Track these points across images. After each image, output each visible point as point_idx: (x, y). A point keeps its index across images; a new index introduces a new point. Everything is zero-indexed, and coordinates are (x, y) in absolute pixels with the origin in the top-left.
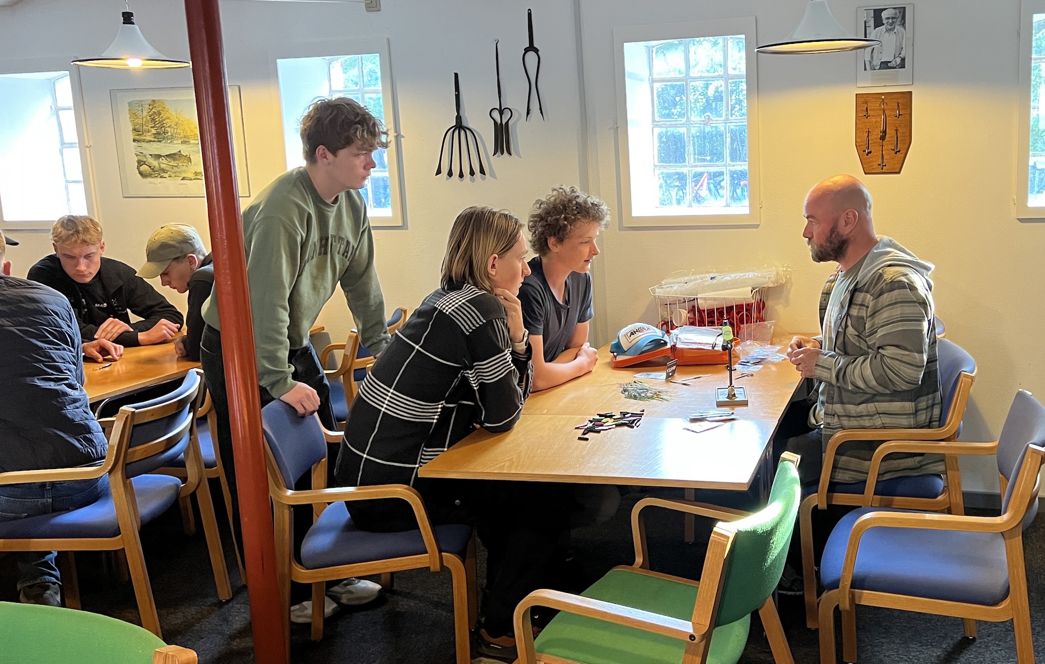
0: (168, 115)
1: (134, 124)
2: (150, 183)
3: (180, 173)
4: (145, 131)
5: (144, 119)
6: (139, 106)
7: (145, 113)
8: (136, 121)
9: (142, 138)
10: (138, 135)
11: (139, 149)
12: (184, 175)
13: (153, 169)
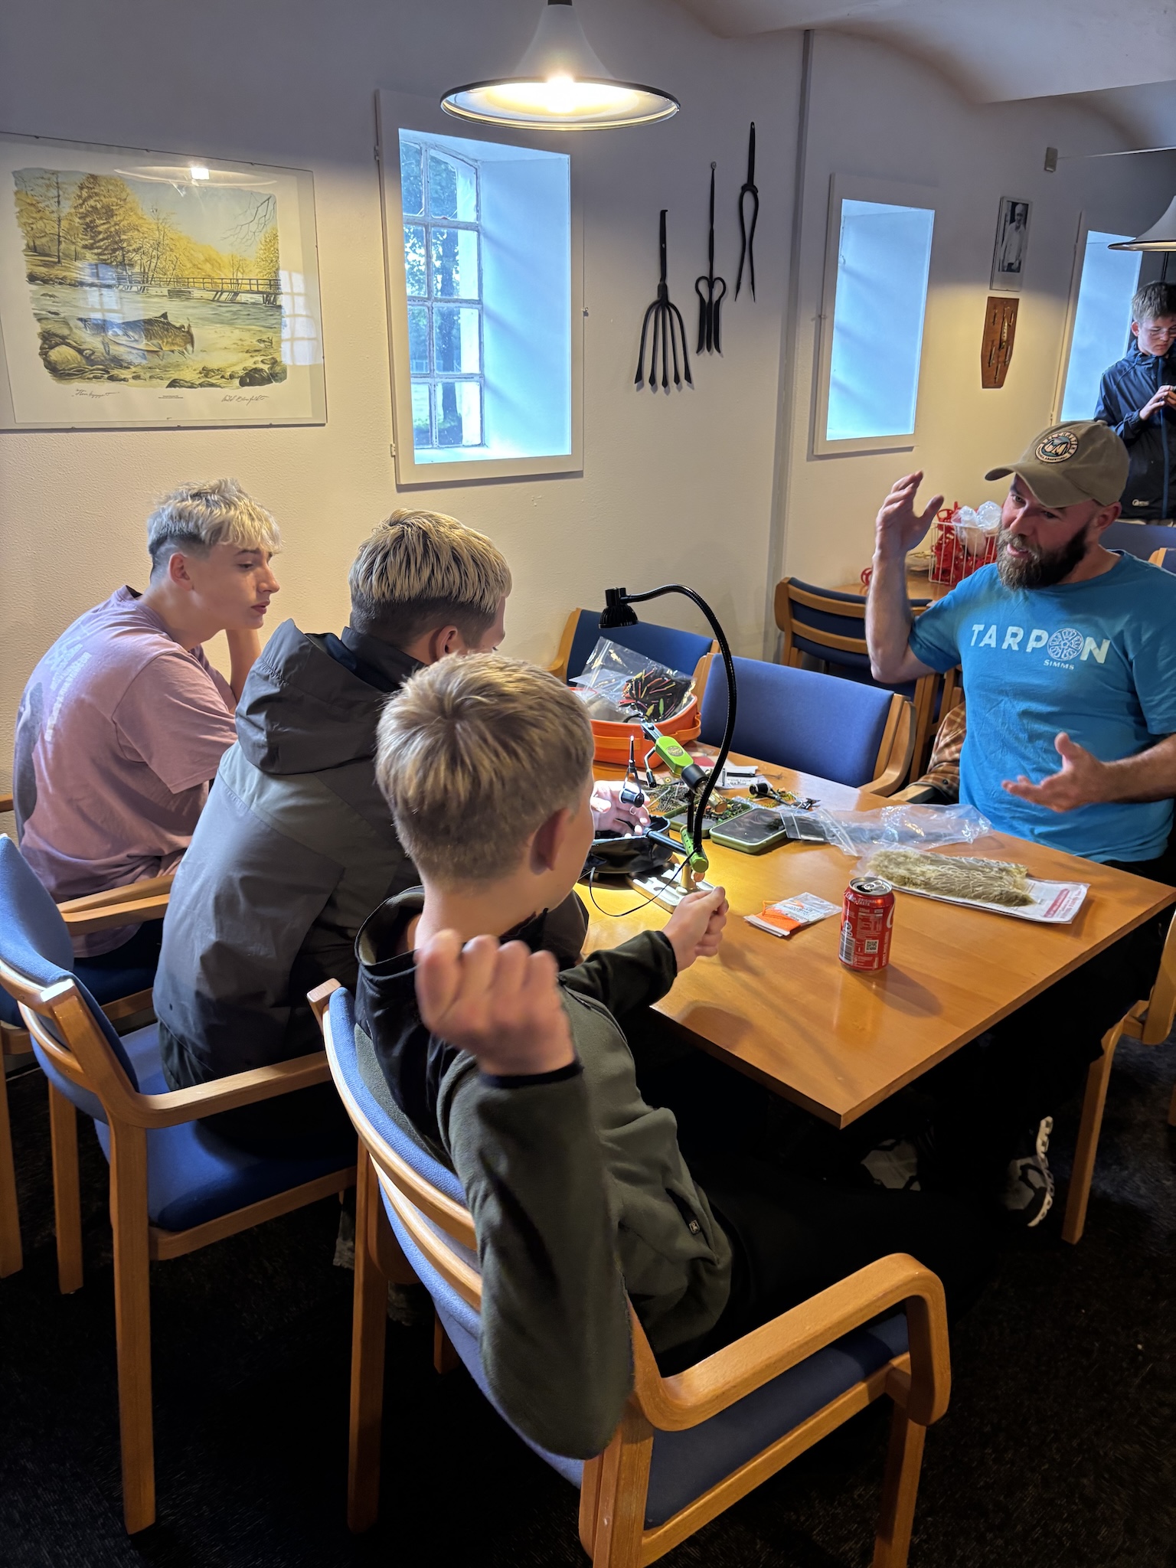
0: (133, 219)
1: (32, 234)
2: (81, 392)
3: (165, 369)
4: (67, 256)
5: (64, 224)
6: (48, 186)
7: (67, 208)
8: (40, 224)
9: (57, 272)
10: (46, 265)
11: (48, 303)
12: (175, 376)
13: (87, 358)
